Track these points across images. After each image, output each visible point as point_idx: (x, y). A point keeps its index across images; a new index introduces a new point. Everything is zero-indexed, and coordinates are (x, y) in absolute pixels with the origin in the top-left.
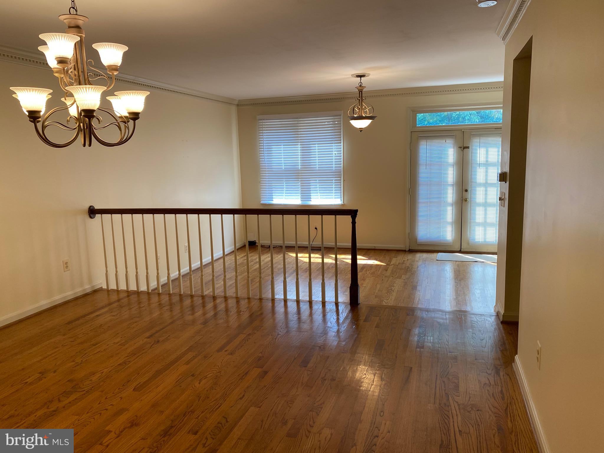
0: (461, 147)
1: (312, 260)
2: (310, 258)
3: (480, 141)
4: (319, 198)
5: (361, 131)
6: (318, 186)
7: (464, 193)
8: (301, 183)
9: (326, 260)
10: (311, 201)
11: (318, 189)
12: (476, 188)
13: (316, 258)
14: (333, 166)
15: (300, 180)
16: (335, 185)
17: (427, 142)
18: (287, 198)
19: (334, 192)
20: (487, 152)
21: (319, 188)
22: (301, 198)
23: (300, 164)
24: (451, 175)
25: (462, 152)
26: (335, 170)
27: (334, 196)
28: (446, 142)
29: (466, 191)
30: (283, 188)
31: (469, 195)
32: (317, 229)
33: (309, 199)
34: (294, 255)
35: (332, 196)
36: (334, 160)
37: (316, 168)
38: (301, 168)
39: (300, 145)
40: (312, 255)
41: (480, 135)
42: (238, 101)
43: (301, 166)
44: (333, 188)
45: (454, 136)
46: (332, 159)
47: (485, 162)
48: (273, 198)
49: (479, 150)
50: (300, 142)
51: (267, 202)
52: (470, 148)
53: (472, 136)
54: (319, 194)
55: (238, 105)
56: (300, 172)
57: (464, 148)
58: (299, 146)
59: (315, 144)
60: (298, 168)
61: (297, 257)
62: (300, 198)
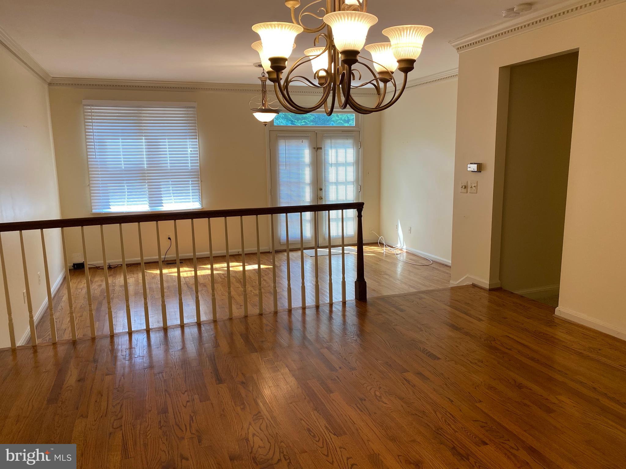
0: (315, 148)
1: (182, 274)
2: (179, 272)
3: (331, 143)
4: (174, 202)
5: (265, 126)
6: (171, 188)
7: (319, 191)
8: (148, 185)
9: (199, 273)
10: (163, 206)
11: (171, 191)
12: (329, 186)
13: (187, 272)
14: (189, 165)
15: (147, 181)
16: (192, 187)
17: (285, 141)
18: (131, 205)
19: (191, 195)
20: (337, 153)
21: (173, 190)
22: (150, 204)
23: (145, 162)
24: (307, 175)
25: (316, 152)
26: (191, 169)
27: (191, 199)
28: (302, 142)
29: (321, 189)
30: (125, 192)
31: (323, 194)
32: (171, 240)
33: (160, 204)
34: (158, 272)
35: (190, 199)
36: (189, 158)
37: (167, 167)
38: (147, 167)
39: (145, 139)
40: (181, 269)
41: (331, 137)
42: (51, 78)
43: (147, 164)
44: (190, 190)
45: (309, 137)
46: (187, 157)
47: (336, 162)
48: (110, 205)
49: (330, 151)
50: (145, 136)
51: (102, 210)
52: (323, 148)
53: (324, 137)
54: (172, 198)
55: (51, 83)
56: (146, 172)
57: (318, 149)
58: (144, 141)
59: (165, 139)
60: (144, 167)
61: (161, 274)
62: (148, 204)
